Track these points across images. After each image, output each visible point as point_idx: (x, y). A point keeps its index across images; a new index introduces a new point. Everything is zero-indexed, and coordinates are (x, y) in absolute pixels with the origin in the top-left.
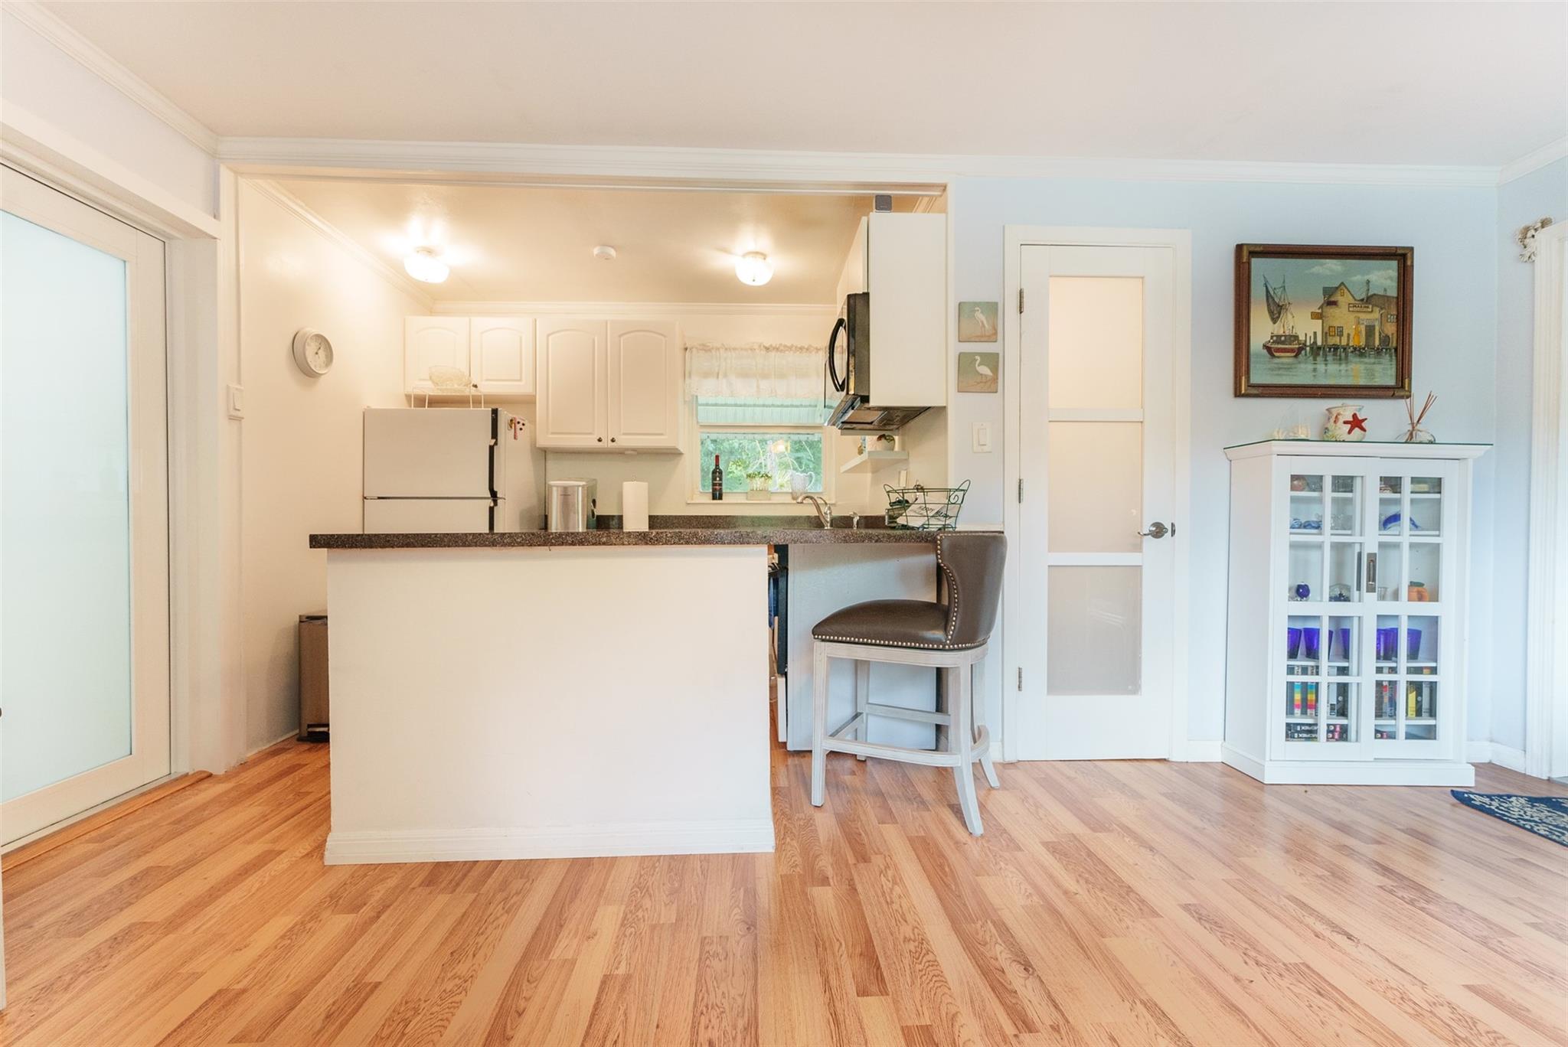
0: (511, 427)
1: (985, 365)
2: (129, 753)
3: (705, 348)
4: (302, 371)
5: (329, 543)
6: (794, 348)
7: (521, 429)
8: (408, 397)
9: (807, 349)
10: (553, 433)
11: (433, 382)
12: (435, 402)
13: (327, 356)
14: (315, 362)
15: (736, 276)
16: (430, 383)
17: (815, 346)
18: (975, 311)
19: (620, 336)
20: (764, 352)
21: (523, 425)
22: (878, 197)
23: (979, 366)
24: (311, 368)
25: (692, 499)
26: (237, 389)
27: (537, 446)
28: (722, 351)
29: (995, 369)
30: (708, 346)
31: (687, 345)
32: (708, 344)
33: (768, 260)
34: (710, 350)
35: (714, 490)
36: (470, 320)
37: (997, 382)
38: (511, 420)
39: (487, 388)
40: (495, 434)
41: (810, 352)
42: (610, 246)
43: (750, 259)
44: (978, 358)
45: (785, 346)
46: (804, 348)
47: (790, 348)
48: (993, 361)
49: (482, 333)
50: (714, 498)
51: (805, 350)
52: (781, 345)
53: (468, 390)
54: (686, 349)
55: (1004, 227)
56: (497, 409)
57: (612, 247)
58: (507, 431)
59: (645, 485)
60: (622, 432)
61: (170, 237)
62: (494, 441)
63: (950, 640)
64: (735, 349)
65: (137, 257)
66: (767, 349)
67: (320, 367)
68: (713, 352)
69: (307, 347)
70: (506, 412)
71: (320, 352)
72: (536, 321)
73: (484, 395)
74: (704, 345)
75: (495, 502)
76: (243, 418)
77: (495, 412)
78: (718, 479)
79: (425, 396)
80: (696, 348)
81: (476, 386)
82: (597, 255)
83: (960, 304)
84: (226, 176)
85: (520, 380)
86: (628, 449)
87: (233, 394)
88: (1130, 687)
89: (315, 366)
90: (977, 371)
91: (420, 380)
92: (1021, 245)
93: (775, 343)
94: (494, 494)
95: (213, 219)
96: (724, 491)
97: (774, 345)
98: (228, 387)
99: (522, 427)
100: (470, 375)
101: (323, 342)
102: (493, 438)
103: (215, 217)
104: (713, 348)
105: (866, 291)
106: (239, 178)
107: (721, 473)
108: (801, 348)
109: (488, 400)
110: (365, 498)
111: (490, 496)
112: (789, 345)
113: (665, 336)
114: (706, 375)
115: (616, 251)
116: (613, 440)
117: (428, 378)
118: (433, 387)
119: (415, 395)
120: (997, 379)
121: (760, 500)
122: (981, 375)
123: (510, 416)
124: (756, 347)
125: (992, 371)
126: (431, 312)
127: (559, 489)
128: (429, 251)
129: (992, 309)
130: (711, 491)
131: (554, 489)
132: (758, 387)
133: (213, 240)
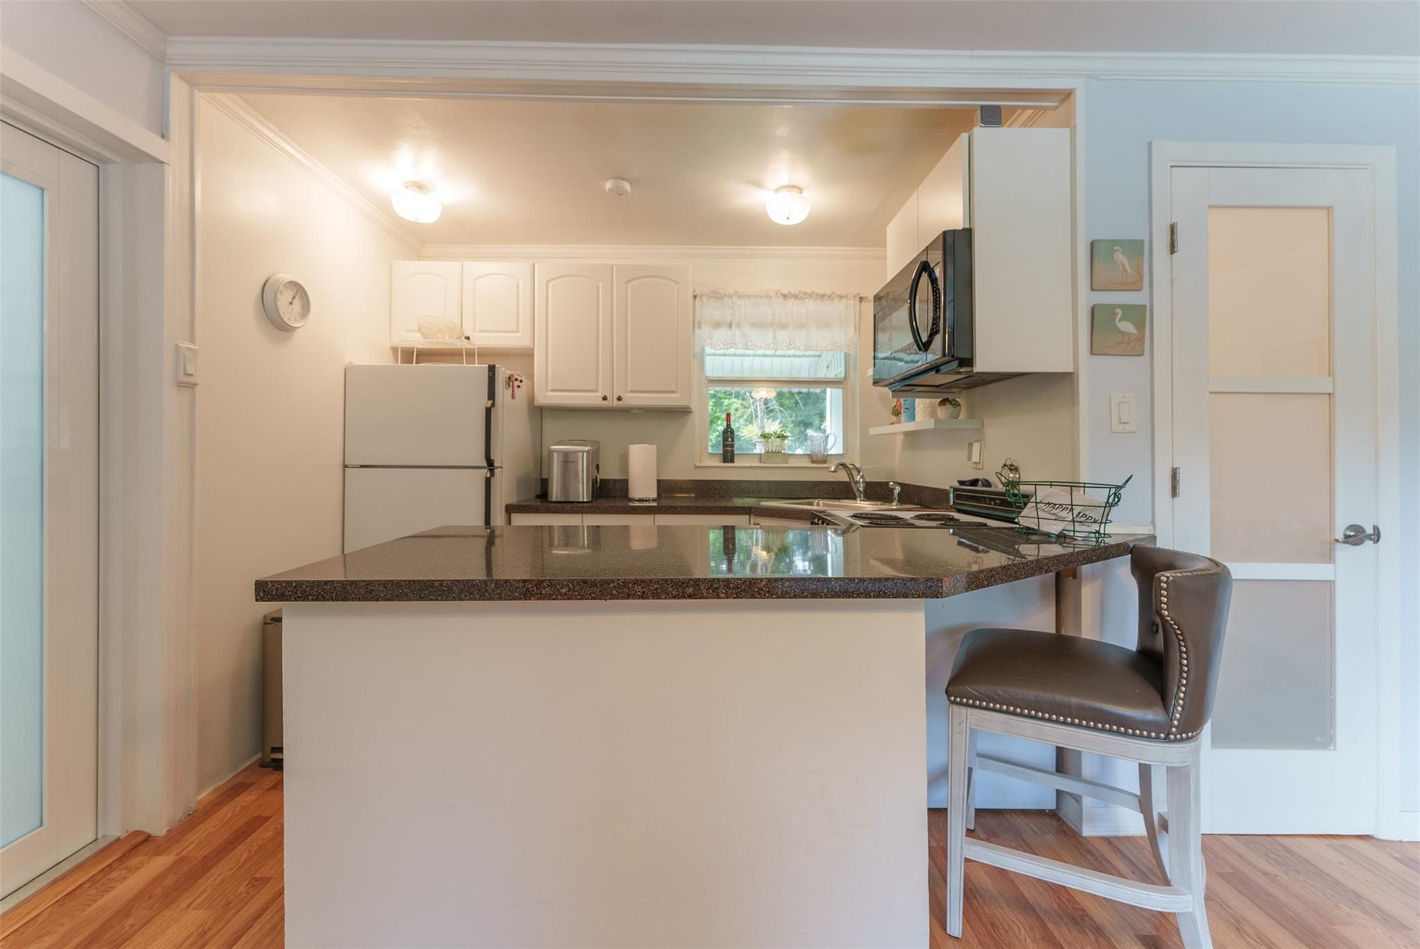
0: (509, 386)
1: (1129, 321)
2: (38, 823)
3: (717, 296)
4: (274, 325)
5: (283, 594)
6: (814, 296)
7: (519, 387)
8: (395, 350)
9: (829, 297)
10: (552, 390)
11: (422, 334)
12: (425, 355)
13: (303, 308)
14: (288, 313)
15: (766, 212)
16: (419, 335)
17: (838, 293)
18: (1114, 251)
19: (627, 282)
20: (781, 300)
21: (521, 381)
22: (983, 108)
23: (1120, 321)
24: (285, 322)
25: (701, 462)
26: (189, 349)
27: (535, 404)
28: (734, 298)
29: (1140, 326)
30: (721, 293)
31: (698, 292)
32: (720, 291)
33: (805, 194)
34: (722, 298)
35: (725, 452)
36: (462, 264)
37: (1144, 343)
38: (509, 378)
39: (482, 339)
40: (492, 395)
41: (832, 300)
42: (623, 179)
43: (785, 194)
44: (1119, 311)
45: (805, 293)
46: (826, 295)
47: (810, 296)
48: (1139, 315)
49: (476, 279)
50: (725, 461)
51: (826, 298)
52: (801, 291)
53: (460, 343)
54: (695, 297)
55: (1150, 145)
56: (494, 366)
57: (627, 180)
58: (505, 390)
59: (655, 447)
60: (629, 389)
61: (106, 161)
62: (491, 402)
63: (1177, 727)
64: (749, 296)
65: (59, 184)
66: (785, 296)
67: (295, 320)
68: (726, 299)
69: (279, 296)
70: (504, 369)
71: (295, 302)
72: (534, 265)
73: (478, 348)
74: (716, 292)
75: (492, 472)
76: (196, 384)
77: (492, 369)
78: (730, 440)
79: (413, 348)
80: (707, 295)
81: (468, 338)
82: (610, 189)
83: (1092, 244)
84: (177, 89)
85: (517, 331)
86: (633, 408)
87: (184, 355)
88: (1318, 738)
89: (289, 319)
90: (1117, 329)
91: (408, 331)
92: (1172, 167)
93: (794, 290)
94: (490, 463)
95: (161, 139)
96: (736, 452)
97: (793, 292)
98: (177, 348)
99: (520, 384)
100: (462, 326)
101: (299, 291)
102: (489, 399)
103: (163, 136)
104: (725, 296)
105: (968, 226)
106: (196, 91)
107: (732, 432)
108: (823, 296)
109: (484, 353)
110: (346, 466)
111: (485, 465)
112: (810, 292)
113: (677, 283)
114: (717, 325)
115: (631, 185)
116: (619, 399)
117: (417, 329)
118: (422, 339)
119: (402, 348)
120: (1144, 338)
121: (777, 463)
122: (1123, 332)
123: (509, 373)
124: (772, 294)
125: (1137, 329)
126: (419, 257)
127: (560, 454)
128: (420, 187)
129: (1136, 248)
130: (721, 452)
131: (555, 455)
132: (775, 337)
133: (161, 164)
